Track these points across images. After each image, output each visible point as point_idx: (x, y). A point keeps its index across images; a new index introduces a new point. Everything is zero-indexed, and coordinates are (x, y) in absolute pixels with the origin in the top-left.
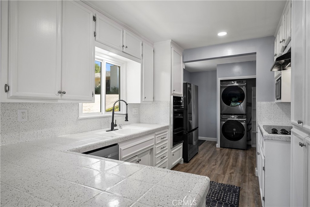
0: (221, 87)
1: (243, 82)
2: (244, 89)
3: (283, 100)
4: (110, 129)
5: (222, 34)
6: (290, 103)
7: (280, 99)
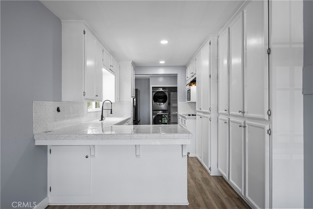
0: (153, 92)
1: (166, 89)
2: (167, 93)
3: (191, 101)
4: (101, 119)
5: (162, 62)
6: (195, 103)
7: (190, 100)
